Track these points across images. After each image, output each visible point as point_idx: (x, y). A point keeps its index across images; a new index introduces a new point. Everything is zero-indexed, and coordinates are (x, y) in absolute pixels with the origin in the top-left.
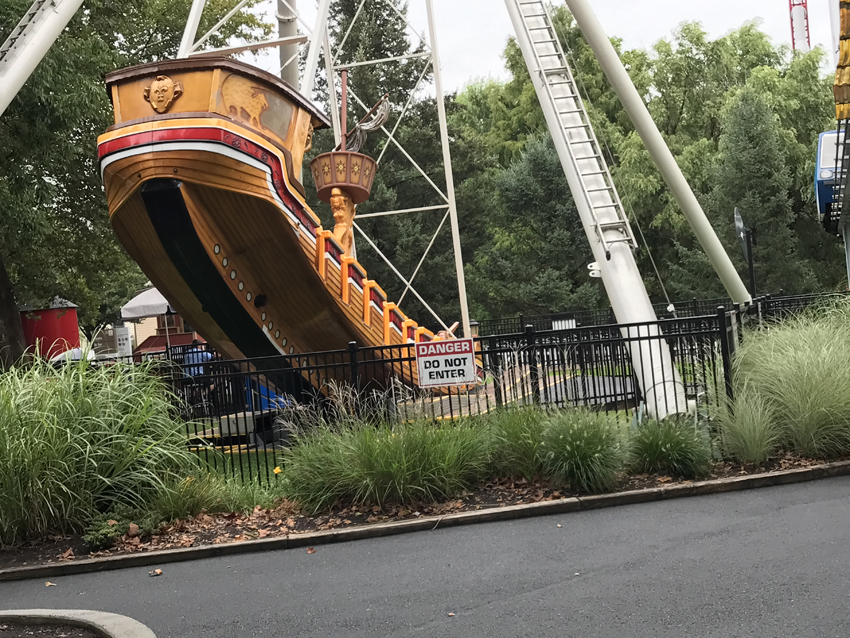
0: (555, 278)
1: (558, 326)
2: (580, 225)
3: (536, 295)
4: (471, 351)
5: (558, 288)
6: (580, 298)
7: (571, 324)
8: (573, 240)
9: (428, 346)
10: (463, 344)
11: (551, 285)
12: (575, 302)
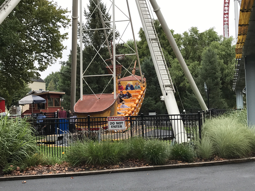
0: (150, 99)
1: (151, 114)
2: (159, 84)
3: (144, 104)
4: (124, 120)
5: (151, 103)
6: (158, 106)
7: (154, 114)
8: (156, 88)
9: (111, 118)
10: (122, 118)
11: (149, 102)
12: (156, 107)
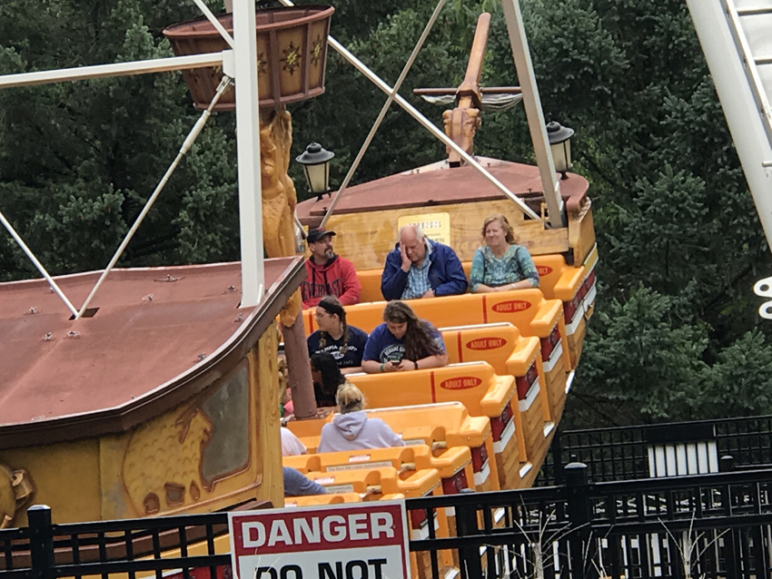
0: (655, 314)
1: (668, 462)
3: (601, 365)
4: (398, 539)
5: (669, 347)
6: (733, 378)
7: (700, 460)
8: (712, 201)
9: (267, 521)
10: (375, 517)
11: (645, 338)
12: (717, 389)
